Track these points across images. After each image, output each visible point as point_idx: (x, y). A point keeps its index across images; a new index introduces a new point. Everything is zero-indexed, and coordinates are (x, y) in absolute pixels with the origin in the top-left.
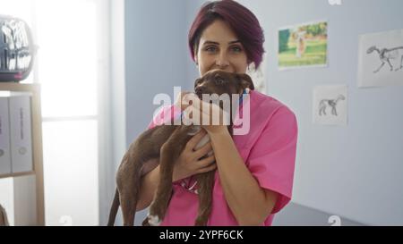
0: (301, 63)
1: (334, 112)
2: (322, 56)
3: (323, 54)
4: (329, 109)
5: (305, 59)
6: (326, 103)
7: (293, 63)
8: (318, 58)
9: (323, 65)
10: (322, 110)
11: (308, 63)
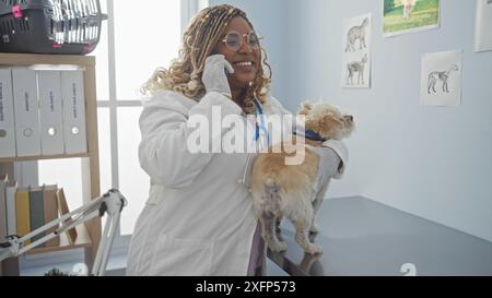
0: (409, 25)
1: (445, 88)
2: (432, 13)
3: (434, 10)
4: (439, 84)
5: (413, 19)
6: (437, 76)
7: (398, 27)
8: (429, 16)
9: (433, 26)
10: (431, 87)
11: (417, 25)
